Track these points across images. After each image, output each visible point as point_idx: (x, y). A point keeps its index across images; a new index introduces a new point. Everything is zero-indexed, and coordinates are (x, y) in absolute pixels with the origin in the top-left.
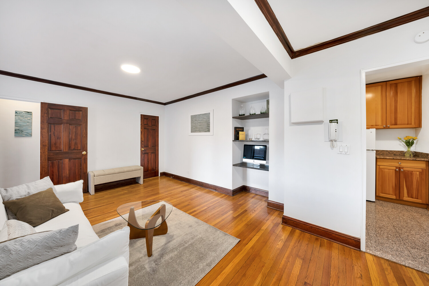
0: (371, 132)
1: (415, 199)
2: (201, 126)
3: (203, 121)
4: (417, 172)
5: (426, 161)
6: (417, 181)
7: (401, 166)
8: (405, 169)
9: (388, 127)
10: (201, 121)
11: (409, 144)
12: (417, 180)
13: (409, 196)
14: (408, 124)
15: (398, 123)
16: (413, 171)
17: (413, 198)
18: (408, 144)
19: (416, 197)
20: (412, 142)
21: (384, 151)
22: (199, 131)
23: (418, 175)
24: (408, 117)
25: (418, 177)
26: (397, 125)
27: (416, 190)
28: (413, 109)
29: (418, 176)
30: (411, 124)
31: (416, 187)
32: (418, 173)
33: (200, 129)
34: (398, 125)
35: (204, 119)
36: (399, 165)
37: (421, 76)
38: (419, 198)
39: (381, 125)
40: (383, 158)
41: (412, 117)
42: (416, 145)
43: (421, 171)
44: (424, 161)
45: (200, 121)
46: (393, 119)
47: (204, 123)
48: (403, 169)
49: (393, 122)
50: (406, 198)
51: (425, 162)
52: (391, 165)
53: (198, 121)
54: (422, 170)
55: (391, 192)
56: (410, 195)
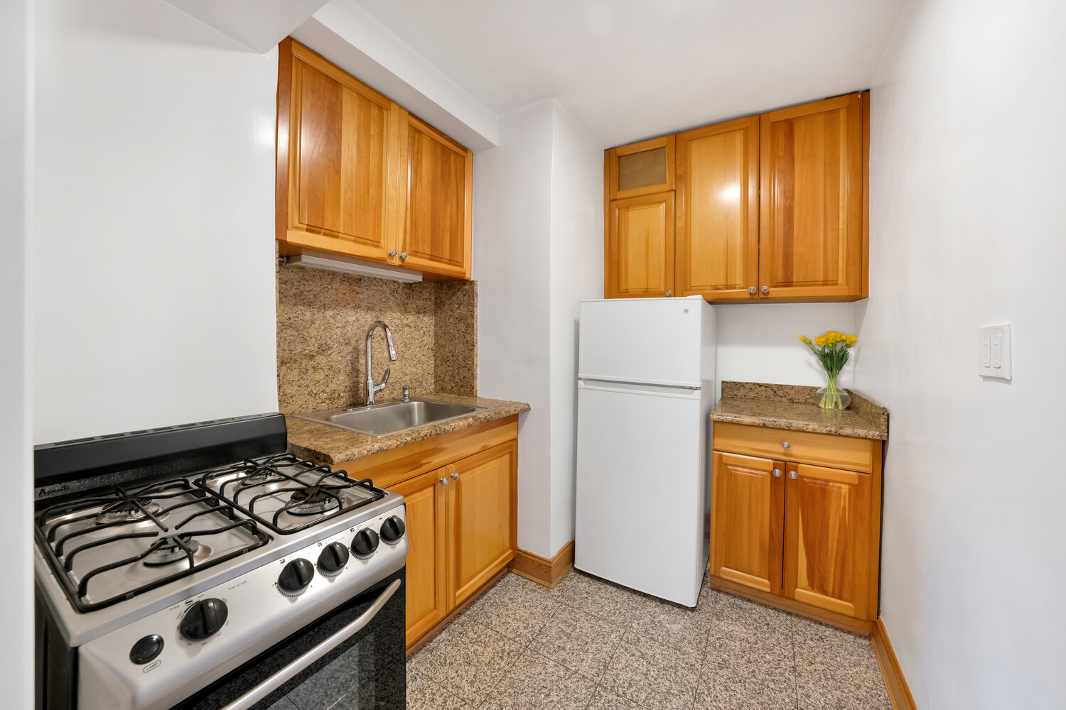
0: (686, 311)
1: (833, 597)
4: (843, 486)
5: (874, 440)
6: (842, 522)
7: (790, 455)
8: (805, 470)
9: (763, 293)
11: (833, 359)
12: (840, 520)
13: (812, 585)
14: (825, 283)
15: (795, 279)
16: (828, 481)
17: (825, 593)
18: (829, 364)
19: (837, 591)
20: (841, 354)
21: (760, 385)
23: (844, 497)
24: (825, 252)
25: (844, 508)
26: (792, 286)
27: (836, 556)
28: (841, 220)
29: (844, 501)
30: (835, 283)
31: (837, 549)
32: (845, 488)
34: (797, 286)
36: (785, 454)
37: (868, 91)
38: (845, 596)
39: (742, 285)
40: (732, 423)
41: (837, 252)
42: (855, 366)
43: (856, 482)
44: (865, 438)
46: (780, 261)
48: (796, 470)
49: (780, 277)
50: (804, 593)
51: (868, 441)
52: (758, 450)
54: (860, 478)
55: (756, 566)
56: (817, 581)
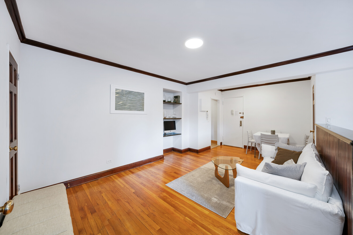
2: (133, 104)
3: (135, 99)
10: (133, 98)
22: (129, 110)
33: (131, 107)
35: (137, 98)
45: (131, 99)
47: (136, 102)
53: (128, 98)
